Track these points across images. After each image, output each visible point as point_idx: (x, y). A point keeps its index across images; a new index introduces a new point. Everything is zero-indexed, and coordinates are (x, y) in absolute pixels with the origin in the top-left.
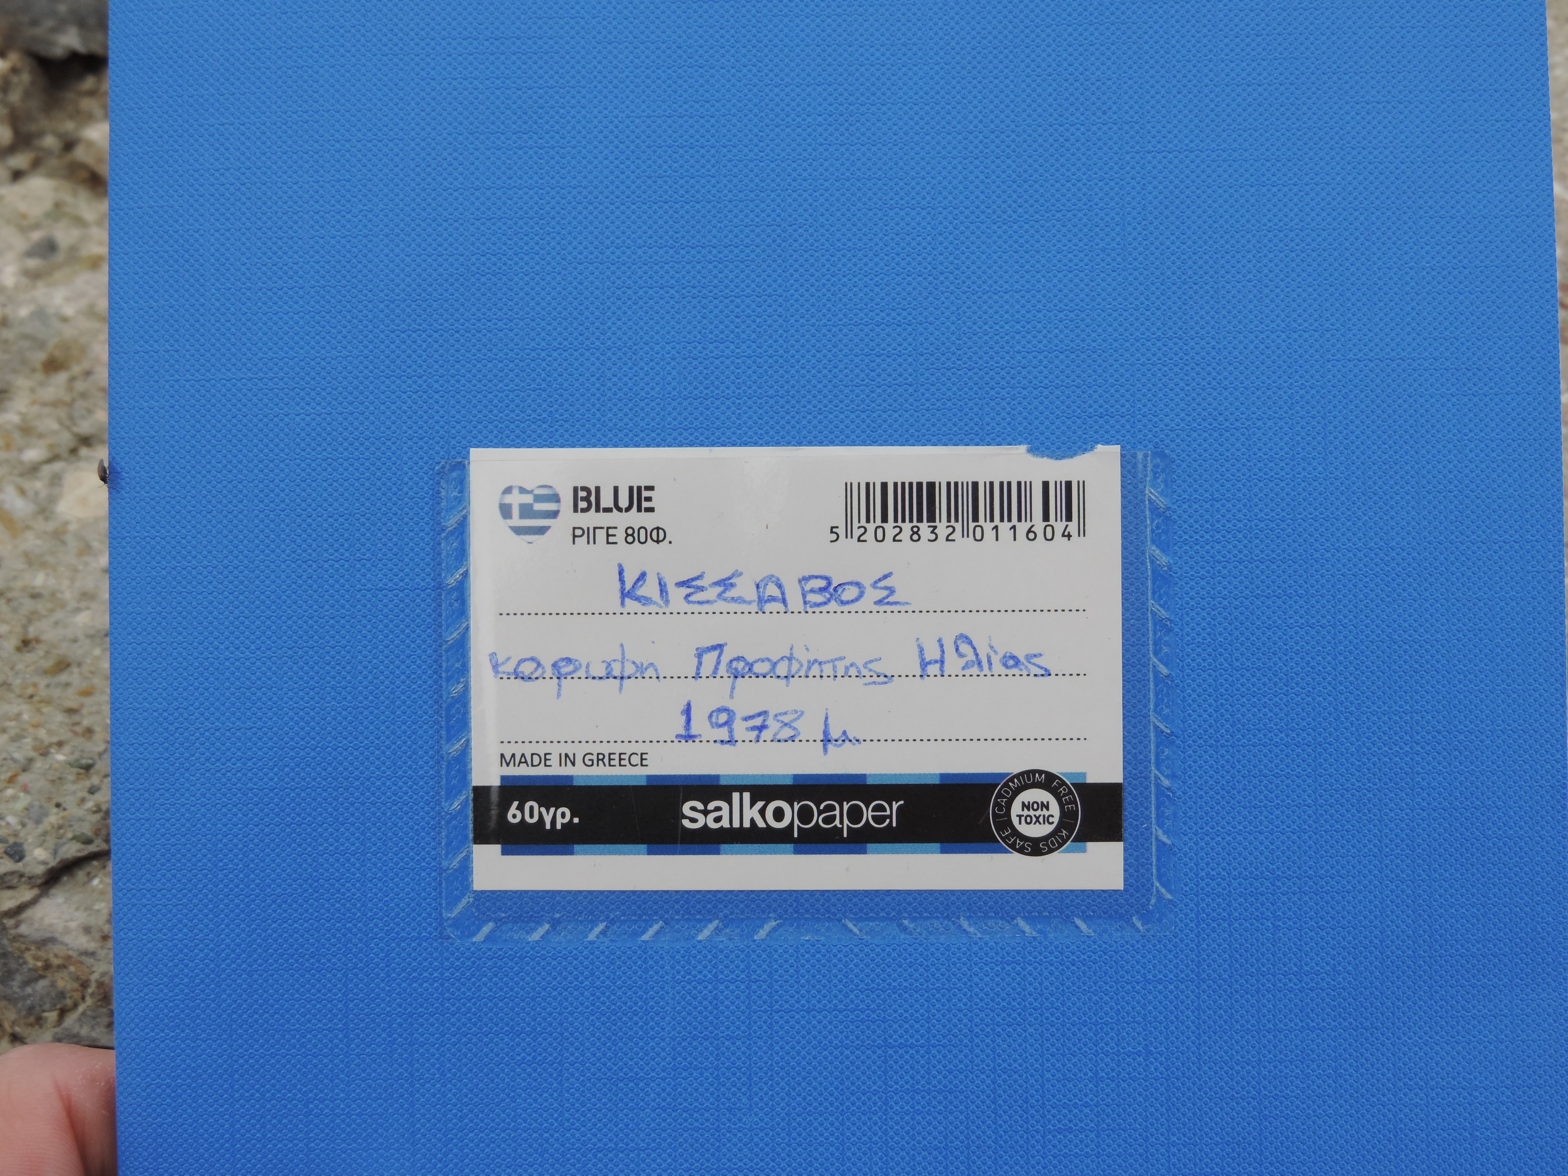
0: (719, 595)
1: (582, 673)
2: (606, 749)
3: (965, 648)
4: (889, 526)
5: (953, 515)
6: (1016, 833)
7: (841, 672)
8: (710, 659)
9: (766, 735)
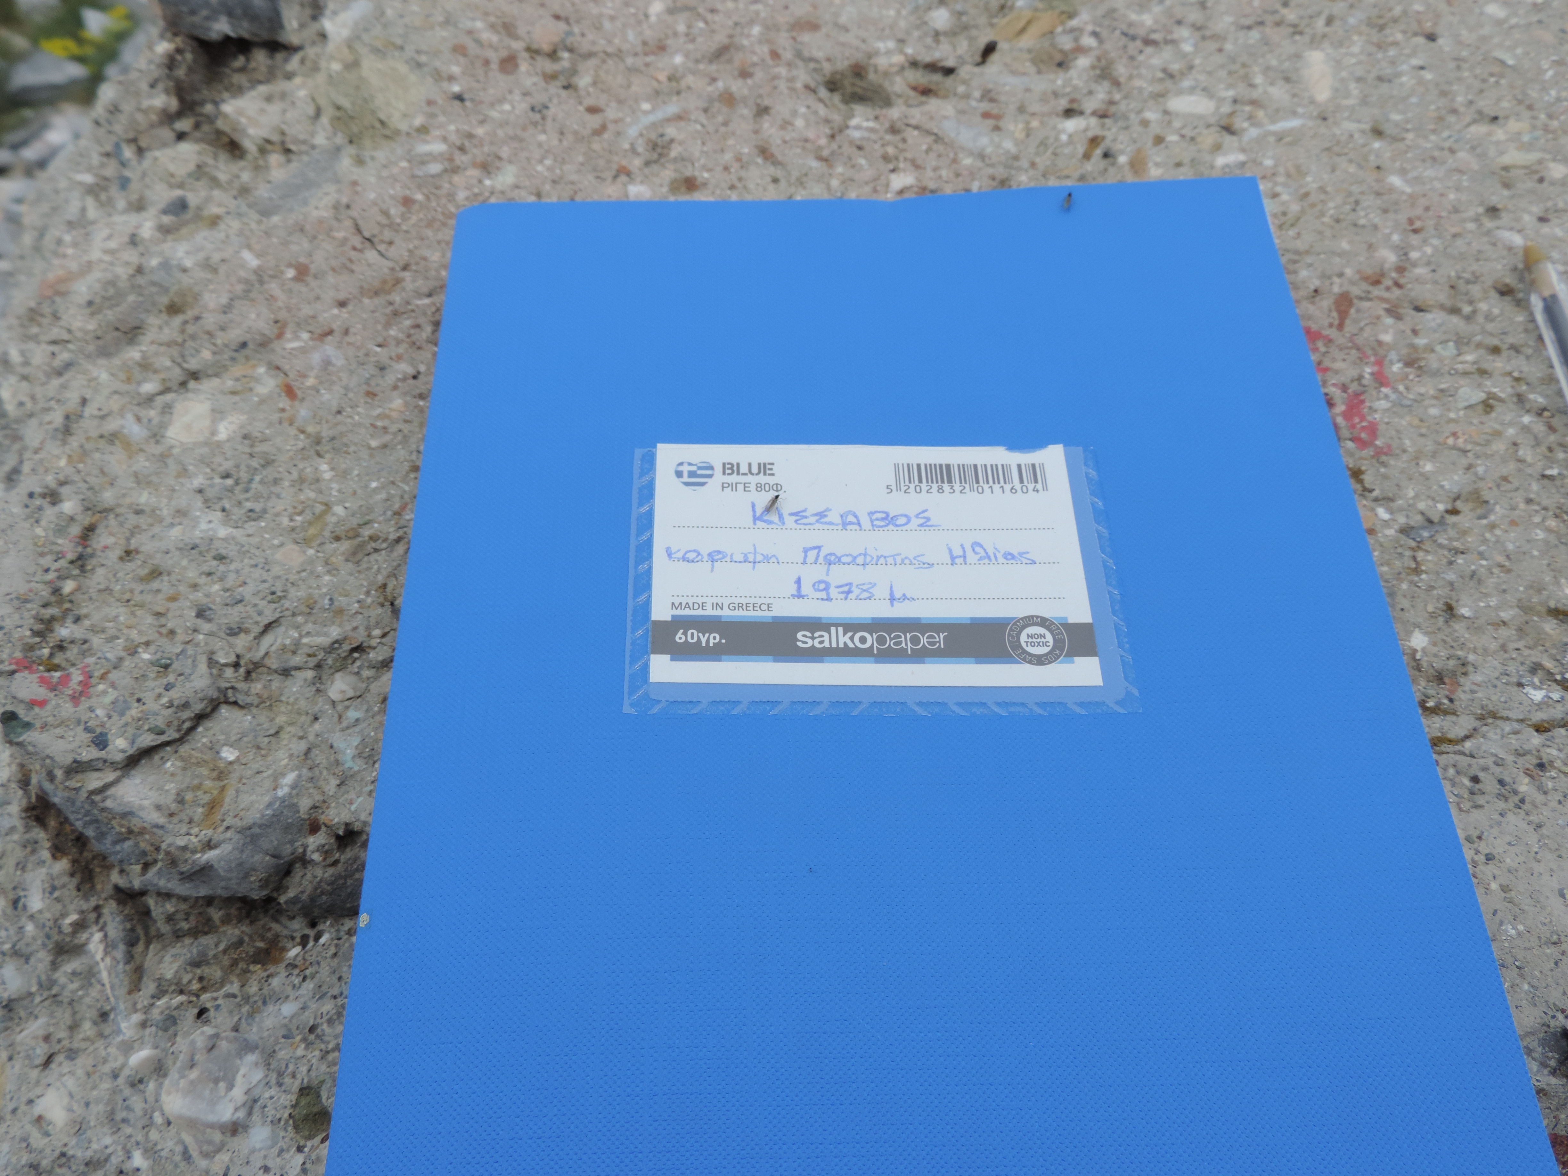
0: (817, 521)
1: (728, 559)
2: (744, 601)
3: (978, 549)
4: (924, 485)
5: (963, 480)
6: (1024, 651)
7: (899, 561)
8: (812, 555)
9: (850, 596)
